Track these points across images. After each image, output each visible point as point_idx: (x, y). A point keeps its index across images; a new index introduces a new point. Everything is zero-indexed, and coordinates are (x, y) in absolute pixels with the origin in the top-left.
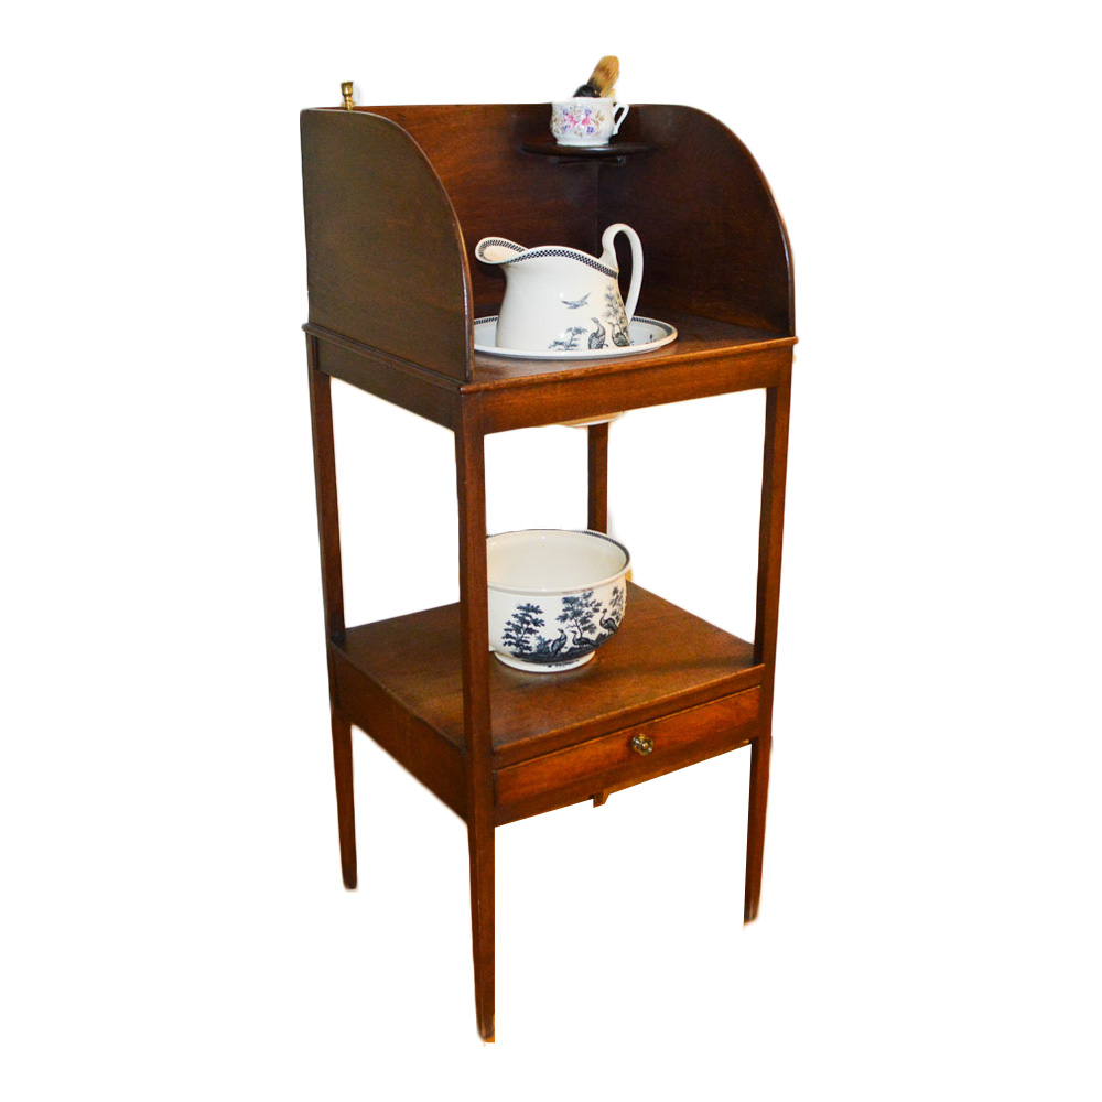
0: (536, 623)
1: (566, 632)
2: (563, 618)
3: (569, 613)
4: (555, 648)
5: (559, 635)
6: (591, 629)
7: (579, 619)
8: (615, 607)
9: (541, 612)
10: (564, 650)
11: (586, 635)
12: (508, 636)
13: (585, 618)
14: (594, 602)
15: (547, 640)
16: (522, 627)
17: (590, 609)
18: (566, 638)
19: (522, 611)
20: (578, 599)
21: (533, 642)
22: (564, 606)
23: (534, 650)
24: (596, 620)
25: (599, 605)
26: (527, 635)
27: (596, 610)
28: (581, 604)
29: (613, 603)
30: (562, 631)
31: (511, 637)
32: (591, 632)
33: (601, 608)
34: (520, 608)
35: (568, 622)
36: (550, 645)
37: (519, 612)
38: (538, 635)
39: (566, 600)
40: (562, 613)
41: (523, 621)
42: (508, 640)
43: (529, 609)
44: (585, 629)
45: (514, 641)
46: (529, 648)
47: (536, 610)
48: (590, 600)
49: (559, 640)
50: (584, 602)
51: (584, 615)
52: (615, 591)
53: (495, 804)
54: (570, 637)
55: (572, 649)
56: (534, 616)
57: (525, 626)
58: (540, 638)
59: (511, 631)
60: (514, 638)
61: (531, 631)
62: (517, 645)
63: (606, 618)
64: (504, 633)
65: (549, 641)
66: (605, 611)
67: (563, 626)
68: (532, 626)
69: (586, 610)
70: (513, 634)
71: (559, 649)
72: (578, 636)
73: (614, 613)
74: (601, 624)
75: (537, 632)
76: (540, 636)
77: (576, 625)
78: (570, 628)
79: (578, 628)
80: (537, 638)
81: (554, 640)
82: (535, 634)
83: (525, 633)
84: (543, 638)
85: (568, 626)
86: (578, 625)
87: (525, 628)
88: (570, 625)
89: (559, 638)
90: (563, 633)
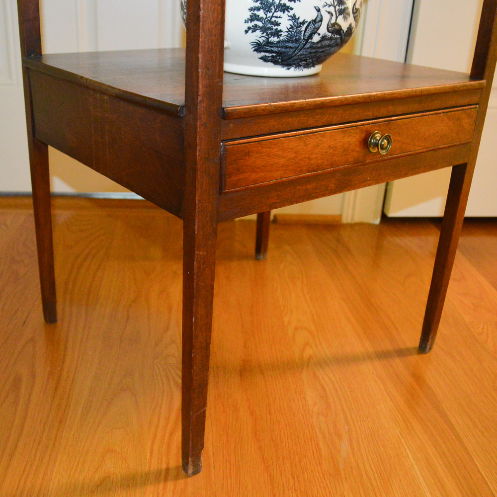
1: (323, 12)
4: (307, 34)
5: (314, 15)
6: (346, 14)
10: (316, 38)
11: (340, 20)
12: (254, 18)
15: (300, 20)
18: (321, 21)
21: (284, 23)
23: (284, 36)
26: (279, 14)
30: (319, 10)
31: (257, 18)
32: (345, 18)
36: (303, 28)
38: (291, 13)
42: (251, 24)
44: (340, 13)
45: (260, 24)
46: (277, 33)
49: (314, 21)
53: (220, 193)
54: (326, 18)
55: (324, 38)
58: (294, 18)
59: (258, 9)
60: (260, 19)
61: (285, 9)
62: (264, 29)
64: (248, 15)
65: (303, 23)
67: (320, 3)
70: (261, 13)
71: (311, 37)
75: (292, 9)
76: (294, 15)
77: (333, 4)
78: (328, 6)
79: (335, 8)
80: (290, 18)
81: (309, 21)
82: (289, 12)
83: (278, 10)
84: (297, 18)
85: (325, 4)
86: (335, 5)
87: (277, 4)
88: (328, 3)
89: (314, 19)
90: (319, 13)
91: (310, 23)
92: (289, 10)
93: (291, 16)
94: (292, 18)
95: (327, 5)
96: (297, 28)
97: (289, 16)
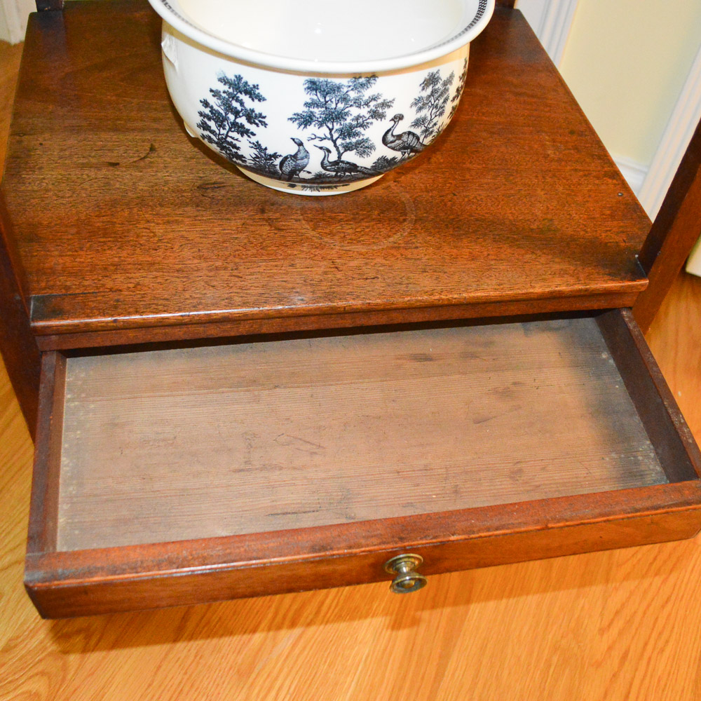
0: (251, 117)
1: (308, 146)
2: (306, 120)
3: (317, 111)
4: (287, 170)
5: (293, 149)
6: (363, 147)
7: (337, 126)
8: (425, 113)
9: (260, 99)
11: (350, 157)
12: (205, 126)
13: (351, 127)
14: (374, 99)
15: (270, 152)
16: (226, 119)
17: (364, 111)
18: (307, 156)
19: (226, 88)
20: (339, 88)
21: (246, 149)
22: (308, 97)
23: (249, 162)
24: (374, 132)
25: (386, 104)
26: (235, 135)
27: (376, 115)
28: (345, 99)
29: (420, 104)
31: (210, 128)
32: (362, 154)
33: (390, 113)
34: (224, 80)
35: (312, 129)
36: (277, 162)
37: (222, 87)
38: (254, 139)
39: (313, 86)
40: (302, 109)
41: (229, 109)
43: (239, 87)
44: (348, 148)
46: (240, 157)
47: (252, 92)
48: (367, 94)
49: (295, 157)
50: (353, 95)
51: (349, 120)
52: (432, 80)
54: (317, 156)
55: (321, 176)
56: (249, 103)
57: (231, 117)
58: (257, 146)
59: (209, 117)
60: (213, 132)
61: (243, 131)
63: (397, 132)
65: (275, 156)
66: (398, 118)
67: (304, 134)
68: (242, 120)
69: (354, 111)
70: (212, 124)
71: (294, 173)
72: (333, 157)
73: (417, 123)
74: (385, 141)
75: (253, 134)
76: (257, 142)
77: (329, 136)
78: (317, 139)
79: (334, 142)
80: (252, 145)
81: (284, 155)
82: (249, 137)
83: (233, 130)
84: (263, 147)
85: (313, 137)
86: (334, 138)
87: (232, 121)
88: (318, 135)
89: (293, 154)
90: (301, 147)
91: (286, 158)
92: (249, 134)
93: (253, 144)
94: (256, 146)
95: (316, 137)
96: (266, 160)
97: (250, 142)
